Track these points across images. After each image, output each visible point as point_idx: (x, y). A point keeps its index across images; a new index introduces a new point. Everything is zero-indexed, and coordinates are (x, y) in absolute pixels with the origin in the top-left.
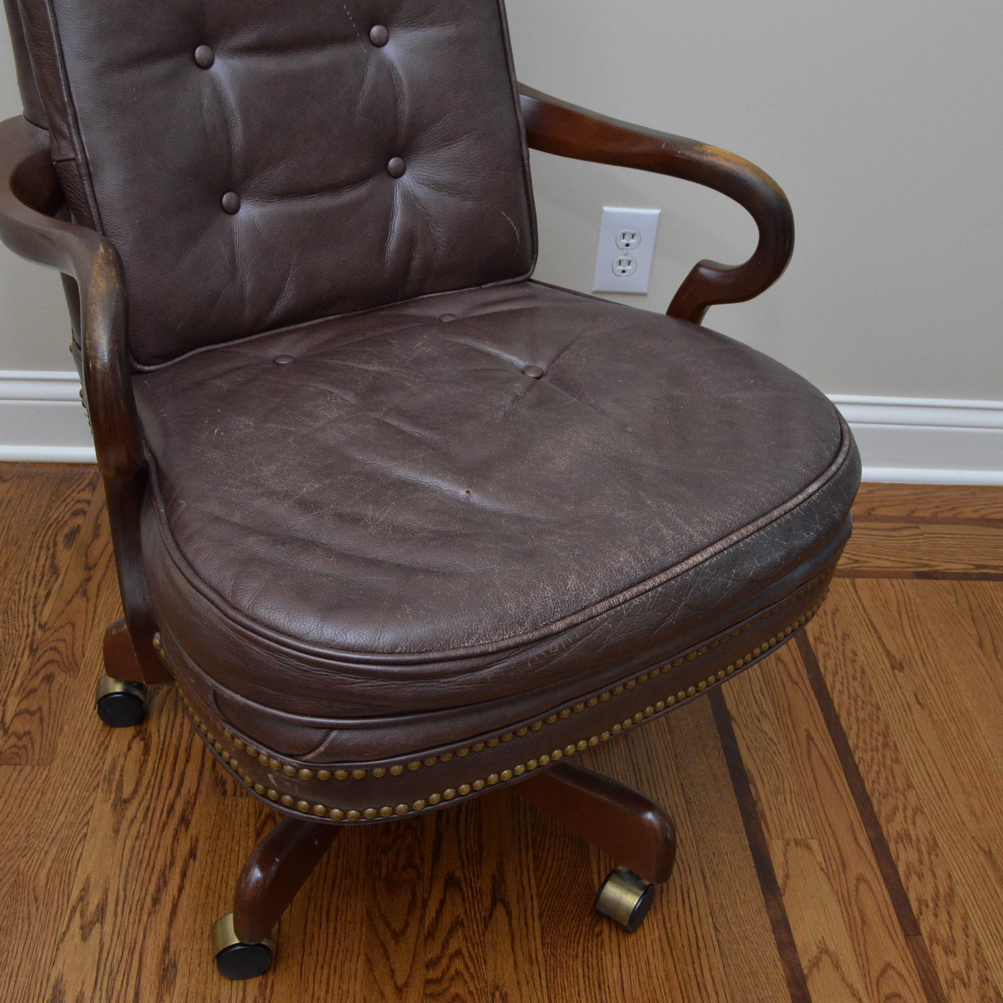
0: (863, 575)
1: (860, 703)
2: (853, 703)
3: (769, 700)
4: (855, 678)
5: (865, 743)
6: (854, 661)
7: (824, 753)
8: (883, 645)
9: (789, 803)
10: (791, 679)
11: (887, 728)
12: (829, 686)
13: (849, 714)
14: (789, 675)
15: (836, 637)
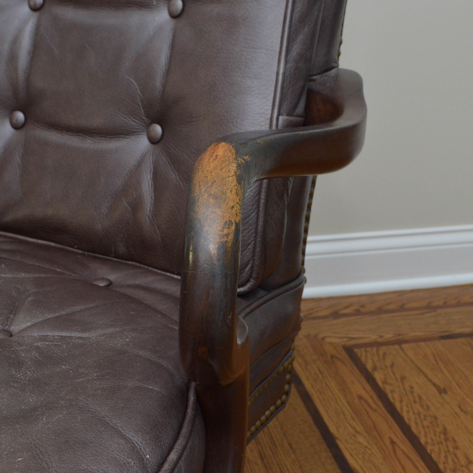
0: (406, 342)
1: (422, 416)
2: (418, 417)
4: (415, 402)
5: (432, 439)
6: (412, 393)
7: (405, 450)
8: (430, 380)
10: (372, 409)
11: (445, 429)
13: (416, 423)
14: (370, 406)
15: (396, 379)
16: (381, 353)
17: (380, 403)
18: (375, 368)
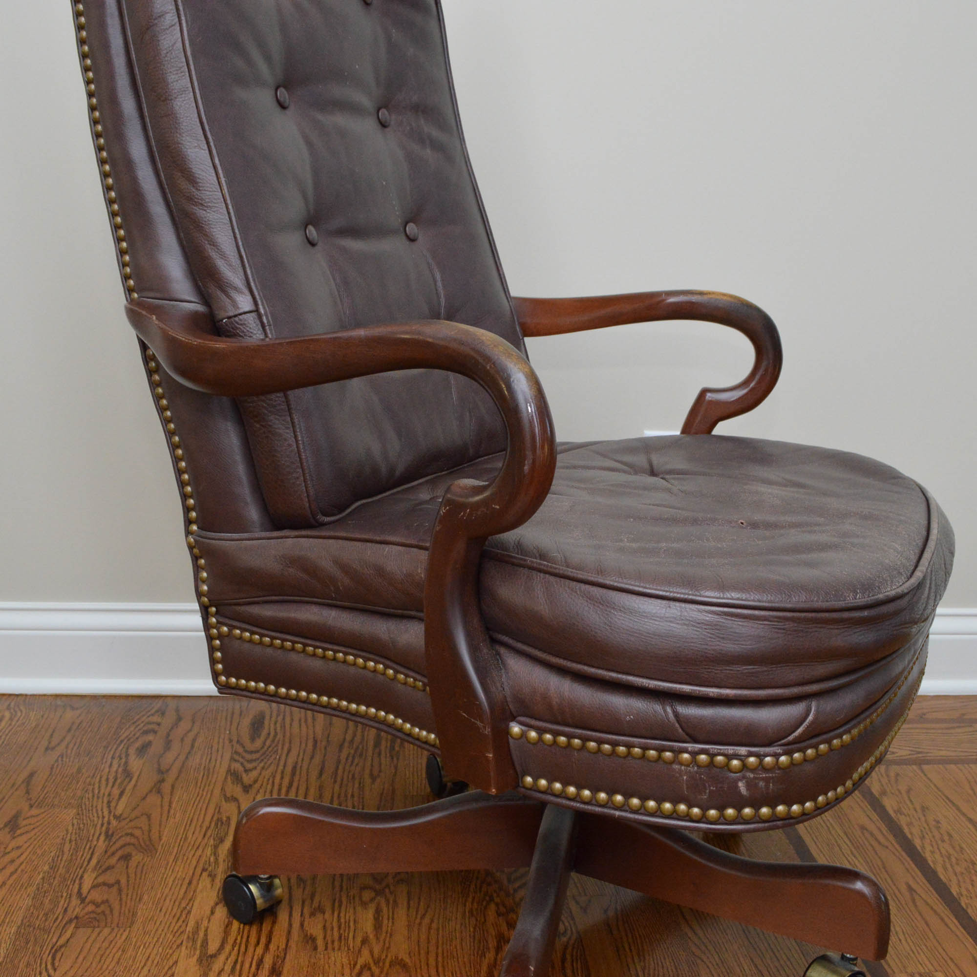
0: (928, 762)
1: (953, 860)
2: (947, 861)
3: (862, 861)
4: (943, 841)
5: (968, 891)
6: (938, 828)
7: (929, 901)
8: (964, 815)
9: (903, 941)
10: (880, 843)
12: (919, 848)
13: (946, 869)
14: (877, 840)
15: (915, 810)
16: (892, 774)
17: (891, 838)
18: (884, 793)
